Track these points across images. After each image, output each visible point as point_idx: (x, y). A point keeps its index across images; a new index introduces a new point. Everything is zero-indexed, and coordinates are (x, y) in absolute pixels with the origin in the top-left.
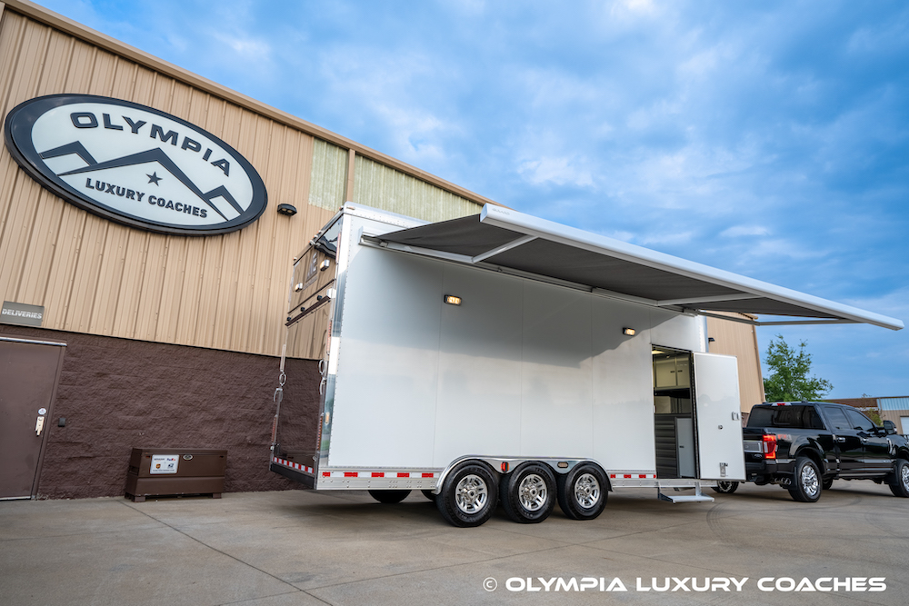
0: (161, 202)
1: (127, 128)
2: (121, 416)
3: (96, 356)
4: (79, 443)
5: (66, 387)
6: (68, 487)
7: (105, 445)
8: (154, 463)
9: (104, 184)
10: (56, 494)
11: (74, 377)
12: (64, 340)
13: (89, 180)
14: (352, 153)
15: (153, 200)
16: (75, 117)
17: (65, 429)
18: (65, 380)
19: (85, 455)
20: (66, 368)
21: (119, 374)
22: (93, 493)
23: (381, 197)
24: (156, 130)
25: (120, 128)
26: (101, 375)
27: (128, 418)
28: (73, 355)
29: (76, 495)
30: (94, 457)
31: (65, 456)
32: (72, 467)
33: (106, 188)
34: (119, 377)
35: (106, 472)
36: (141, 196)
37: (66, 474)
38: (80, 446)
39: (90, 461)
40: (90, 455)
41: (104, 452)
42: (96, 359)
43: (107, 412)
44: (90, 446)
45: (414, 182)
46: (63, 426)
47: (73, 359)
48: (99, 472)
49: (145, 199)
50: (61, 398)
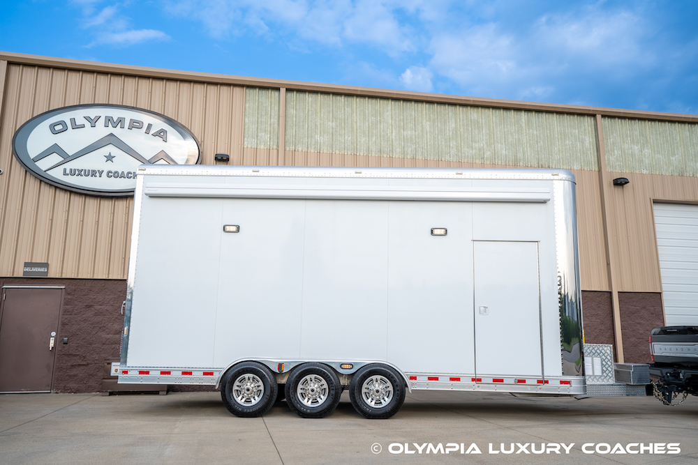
0: (116, 175)
1: (88, 124)
2: (105, 335)
3: (84, 293)
4: (77, 355)
5: (66, 317)
6: (72, 385)
7: (94, 356)
8: (113, 369)
9: (75, 170)
10: (66, 390)
11: (71, 309)
12: (63, 284)
13: (65, 170)
14: (283, 90)
15: (110, 174)
16: (52, 127)
17: (67, 345)
18: (65, 312)
19: (82, 363)
20: (66, 304)
21: (100, 305)
22: (88, 390)
23: (318, 124)
24: (109, 120)
25: (83, 126)
26: (89, 307)
27: (108, 336)
28: (69, 294)
29: (77, 391)
30: (88, 364)
31: (69, 364)
32: (74, 372)
33: (77, 172)
34: (100, 307)
35: (96, 375)
36: (101, 173)
37: (70, 376)
38: (78, 357)
39: (85, 367)
40: (85, 363)
41: (93, 361)
42: (84, 295)
43: (94, 332)
44: (84, 357)
45: (355, 101)
46: (66, 344)
47: (69, 297)
48: (92, 375)
49: (104, 174)
50: (64, 324)
